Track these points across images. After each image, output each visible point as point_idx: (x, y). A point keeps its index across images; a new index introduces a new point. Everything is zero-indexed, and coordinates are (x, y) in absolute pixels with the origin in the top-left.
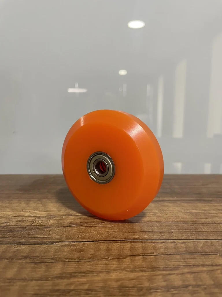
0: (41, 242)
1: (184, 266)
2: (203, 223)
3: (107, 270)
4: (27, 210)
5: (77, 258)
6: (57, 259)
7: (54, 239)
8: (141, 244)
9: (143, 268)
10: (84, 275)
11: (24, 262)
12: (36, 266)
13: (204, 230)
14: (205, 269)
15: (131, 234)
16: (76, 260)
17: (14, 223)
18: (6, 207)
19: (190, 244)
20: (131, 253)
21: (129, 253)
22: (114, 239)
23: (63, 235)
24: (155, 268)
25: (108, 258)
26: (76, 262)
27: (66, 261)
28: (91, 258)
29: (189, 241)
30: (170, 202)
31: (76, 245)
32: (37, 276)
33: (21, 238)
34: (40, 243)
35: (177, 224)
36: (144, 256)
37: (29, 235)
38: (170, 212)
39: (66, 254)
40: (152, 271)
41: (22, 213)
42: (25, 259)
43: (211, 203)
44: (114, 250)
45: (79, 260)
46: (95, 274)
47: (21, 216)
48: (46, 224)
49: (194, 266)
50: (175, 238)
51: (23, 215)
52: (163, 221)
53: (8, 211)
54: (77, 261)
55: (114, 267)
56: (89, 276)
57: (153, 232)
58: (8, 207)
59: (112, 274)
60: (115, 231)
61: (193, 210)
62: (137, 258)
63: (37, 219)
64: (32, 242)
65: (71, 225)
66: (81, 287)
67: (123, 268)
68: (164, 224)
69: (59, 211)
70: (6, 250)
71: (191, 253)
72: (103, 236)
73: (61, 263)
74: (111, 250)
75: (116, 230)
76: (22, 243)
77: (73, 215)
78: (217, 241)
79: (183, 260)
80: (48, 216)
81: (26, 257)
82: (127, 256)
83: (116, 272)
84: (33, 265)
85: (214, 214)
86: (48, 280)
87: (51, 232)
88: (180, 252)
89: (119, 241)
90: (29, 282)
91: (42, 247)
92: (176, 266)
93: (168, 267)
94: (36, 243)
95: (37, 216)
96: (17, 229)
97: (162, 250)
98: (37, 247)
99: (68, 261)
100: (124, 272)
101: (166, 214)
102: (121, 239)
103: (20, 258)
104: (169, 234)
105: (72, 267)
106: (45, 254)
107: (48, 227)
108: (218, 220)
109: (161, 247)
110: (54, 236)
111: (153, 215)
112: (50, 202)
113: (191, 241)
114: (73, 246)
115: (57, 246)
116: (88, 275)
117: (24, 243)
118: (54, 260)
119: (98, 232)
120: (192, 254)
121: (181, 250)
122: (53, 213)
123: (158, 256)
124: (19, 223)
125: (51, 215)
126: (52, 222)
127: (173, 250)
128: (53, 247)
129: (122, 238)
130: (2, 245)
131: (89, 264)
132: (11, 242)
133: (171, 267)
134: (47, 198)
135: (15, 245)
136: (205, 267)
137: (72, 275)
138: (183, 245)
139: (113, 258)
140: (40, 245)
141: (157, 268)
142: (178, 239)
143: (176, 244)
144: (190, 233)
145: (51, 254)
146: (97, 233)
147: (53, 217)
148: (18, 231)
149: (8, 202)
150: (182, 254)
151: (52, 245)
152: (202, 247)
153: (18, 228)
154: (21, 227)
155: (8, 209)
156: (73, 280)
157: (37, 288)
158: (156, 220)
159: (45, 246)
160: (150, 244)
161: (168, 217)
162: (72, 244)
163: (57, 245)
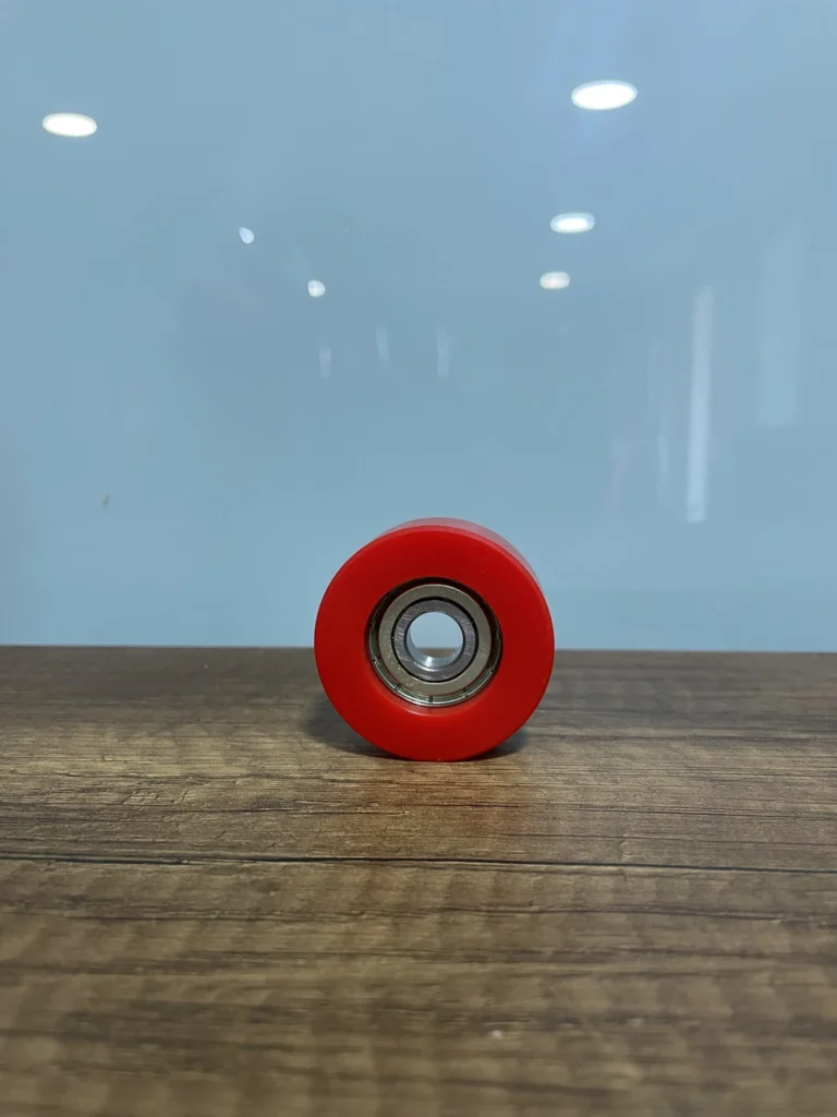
0: (140, 856)
1: (632, 950)
2: (750, 813)
3: (346, 951)
4: (118, 758)
5: (249, 910)
6: (180, 910)
7: (188, 849)
8: (494, 873)
9: (479, 949)
10: (262, 961)
11: (67, 914)
12: (104, 928)
13: (746, 837)
14: (711, 964)
15: (467, 840)
16: (245, 917)
17: (64, 796)
18: (48, 746)
19: (676, 882)
20: (448, 901)
21: (440, 901)
22: (398, 855)
23: (222, 838)
24: (523, 952)
25: (362, 913)
26: (244, 923)
27: (208, 917)
28: (299, 911)
29: (677, 871)
30: (644, 742)
31: (257, 869)
32: (99, 958)
33: (76, 841)
34: (137, 859)
35: (646, 816)
36: (494, 913)
37: (107, 833)
38: (635, 776)
39: (215, 895)
40: (507, 962)
41: (100, 764)
42: (72, 907)
43: (804, 751)
44: (390, 889)
45: (255, 917)
46: (301, 962)
47: (93, 775)
48: (173, 801)
49: (670, 952)
50: (626, 858)
51: (101, 773)
52: (597, 803)
53: (51, 759)
54: (250, 920)
55: (373, 943)
56: (277, 966)
57: (549, 836)
58: (57, 747)
59: (359, 964)
60: (409, 831)
61: (724, 769)
62: (466, 917)
63: (145, 785)
64: (111, 855)
65: (258, 807)
66: (241, 1001)
67: (407, 946)
68: (599, 814)
69: (229, 762)
70: (16, 877)
71: (673, 910)
72: (363, 845)
73: (192, 922)
74: (380, 888)
75: (414, 827)
76: (74, 859)
77: (273, 777)
78: (788, 874)
79: (635, 933)
80: (187, 777)
81: (76, 901)
82: (433, 911)
83: (376, 958)
84: (92, 926)
85: (802, 785)
86: (134, 974)
87: (181, 828)
88: (631, 906)
89: (415, 863)
90: (68, 977)
91: (138, 871)
92: (604, 950)
93: (570, 952)
94: (123, 859)
95: (149, 775)
96: (70, 815)
97: (566, 898)
98: (123, 870)
99: (218, 919)
100: (403, 959)
101: (616, 782)
102: (425, 857)
103: (57, 901)
104: (607, 845)
105: (224, 937)
106: (146, 894)
107: (175, 812)
108: (814, 807)
109: (564, 886)
110: (187, 840)
111: (566, 782)
112: (203, 734)
113: (686, 871)
114: (248, 871)
115: (189, 871)
116: (274, 962)
117: (81, 858)
118: (171, 912)
119: (347, 832)
120: (677, 914)
121: (638, 899)
122: (205, 768)
123: (546, 915)
124: (81, 796)
125: (195, 776)
126: (192, 795)
127: (607, 899)
128: (177, 874)
129: (427, 854)
130: (6, 862)
131: (291, 930)
132: (38, 853)
133: (583, 953)
134: (198, 721)
135: (49, 864)
136: (714, 958)
137: (220, 962)
138: (649, 882)
139: (379, 915)
140: (135, 866)
141: (533, 952)
142: (638, 862)
143: (625, 880)
144: (688, 844)
145: (165, 894)
146: (342, 834)
147: (201, 779)
148: (73, 820)
149: (62, 732)
150: (637, 912)
151: (174, 867)
152: (723, 892)
153: (74, 810)
154: (83, 810)
155: (57, 753)
156: (219, 976)
157: (89, 994)
158: (571, 798)
159: (150, 868)
160: (526, 876)
161: (622, 790)
162: (245, 865)
163: (193, 868)
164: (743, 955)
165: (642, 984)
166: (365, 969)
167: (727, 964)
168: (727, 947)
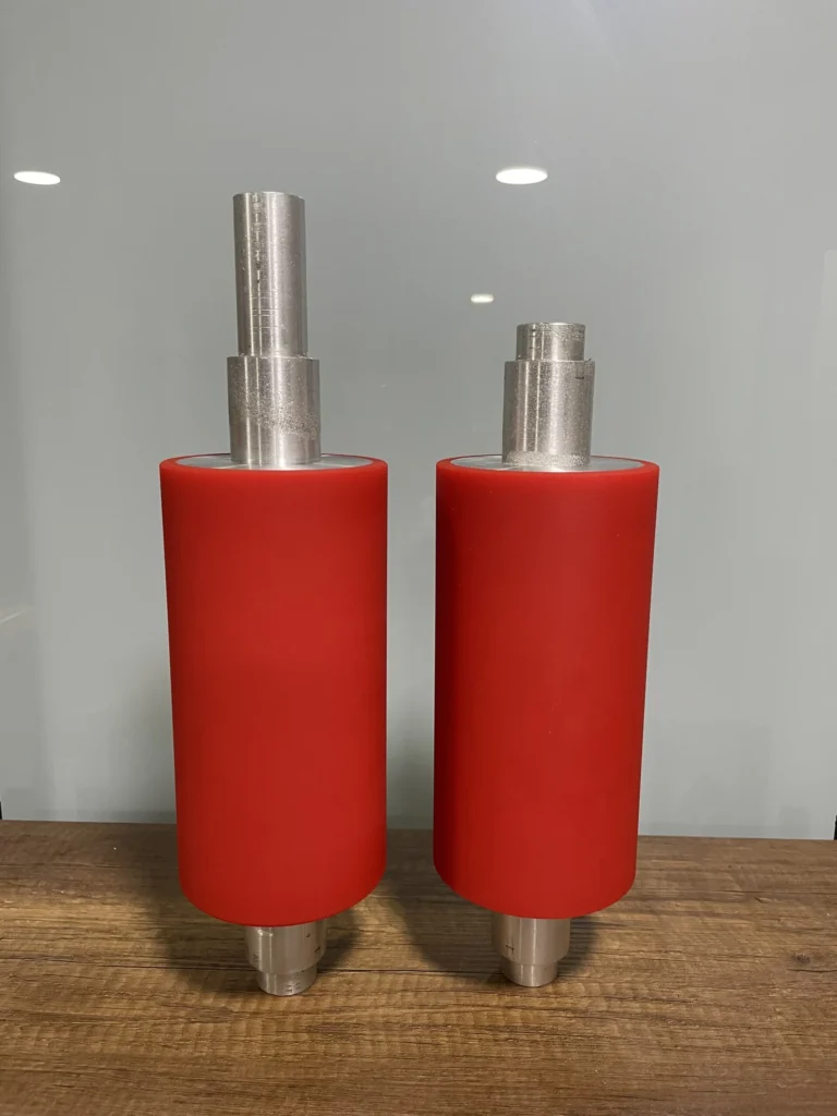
164: (483, 1006)
165: (453, 1015)
166: (381, 1011)
167: (477, 1009)
168: (480, 1003)
